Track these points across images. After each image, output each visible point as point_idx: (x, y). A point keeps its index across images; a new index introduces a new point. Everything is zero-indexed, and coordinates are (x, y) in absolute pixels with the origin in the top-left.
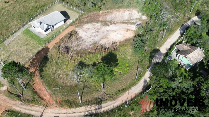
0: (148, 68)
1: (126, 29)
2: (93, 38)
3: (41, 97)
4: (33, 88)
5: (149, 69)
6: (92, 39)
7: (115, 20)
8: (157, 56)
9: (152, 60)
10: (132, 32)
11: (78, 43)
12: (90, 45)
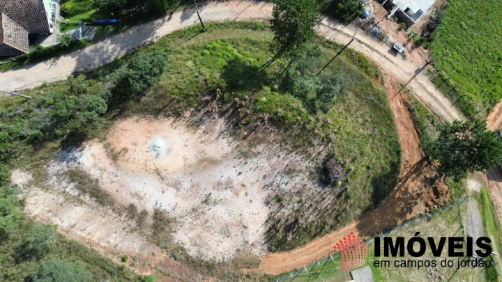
0: (152, 43)
1: (118, 162)
2: (237, 180)
3: (409, 110)
4: (419, 138)
5: (149, 39)
6: (241, 178)
7: (120, 224)
8: (97, 61)
9: (120, 57)
10: (110, 139)
11: (286, 179)
12: (260, 156)
